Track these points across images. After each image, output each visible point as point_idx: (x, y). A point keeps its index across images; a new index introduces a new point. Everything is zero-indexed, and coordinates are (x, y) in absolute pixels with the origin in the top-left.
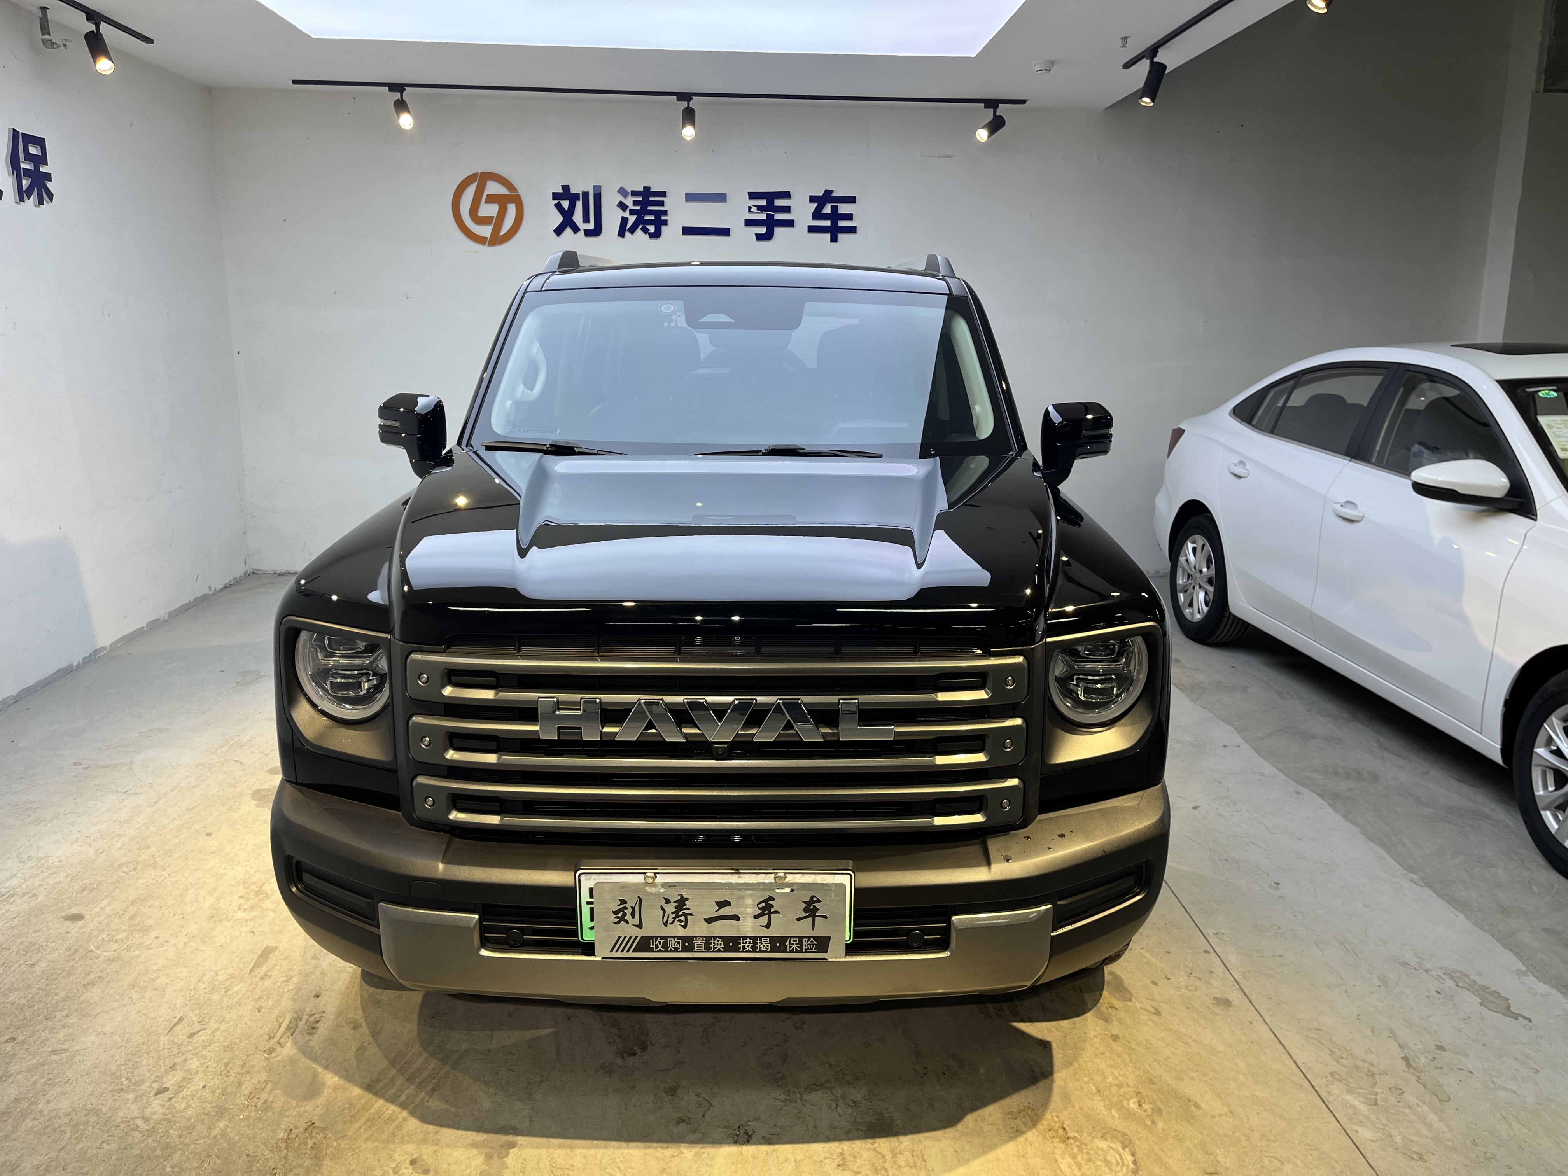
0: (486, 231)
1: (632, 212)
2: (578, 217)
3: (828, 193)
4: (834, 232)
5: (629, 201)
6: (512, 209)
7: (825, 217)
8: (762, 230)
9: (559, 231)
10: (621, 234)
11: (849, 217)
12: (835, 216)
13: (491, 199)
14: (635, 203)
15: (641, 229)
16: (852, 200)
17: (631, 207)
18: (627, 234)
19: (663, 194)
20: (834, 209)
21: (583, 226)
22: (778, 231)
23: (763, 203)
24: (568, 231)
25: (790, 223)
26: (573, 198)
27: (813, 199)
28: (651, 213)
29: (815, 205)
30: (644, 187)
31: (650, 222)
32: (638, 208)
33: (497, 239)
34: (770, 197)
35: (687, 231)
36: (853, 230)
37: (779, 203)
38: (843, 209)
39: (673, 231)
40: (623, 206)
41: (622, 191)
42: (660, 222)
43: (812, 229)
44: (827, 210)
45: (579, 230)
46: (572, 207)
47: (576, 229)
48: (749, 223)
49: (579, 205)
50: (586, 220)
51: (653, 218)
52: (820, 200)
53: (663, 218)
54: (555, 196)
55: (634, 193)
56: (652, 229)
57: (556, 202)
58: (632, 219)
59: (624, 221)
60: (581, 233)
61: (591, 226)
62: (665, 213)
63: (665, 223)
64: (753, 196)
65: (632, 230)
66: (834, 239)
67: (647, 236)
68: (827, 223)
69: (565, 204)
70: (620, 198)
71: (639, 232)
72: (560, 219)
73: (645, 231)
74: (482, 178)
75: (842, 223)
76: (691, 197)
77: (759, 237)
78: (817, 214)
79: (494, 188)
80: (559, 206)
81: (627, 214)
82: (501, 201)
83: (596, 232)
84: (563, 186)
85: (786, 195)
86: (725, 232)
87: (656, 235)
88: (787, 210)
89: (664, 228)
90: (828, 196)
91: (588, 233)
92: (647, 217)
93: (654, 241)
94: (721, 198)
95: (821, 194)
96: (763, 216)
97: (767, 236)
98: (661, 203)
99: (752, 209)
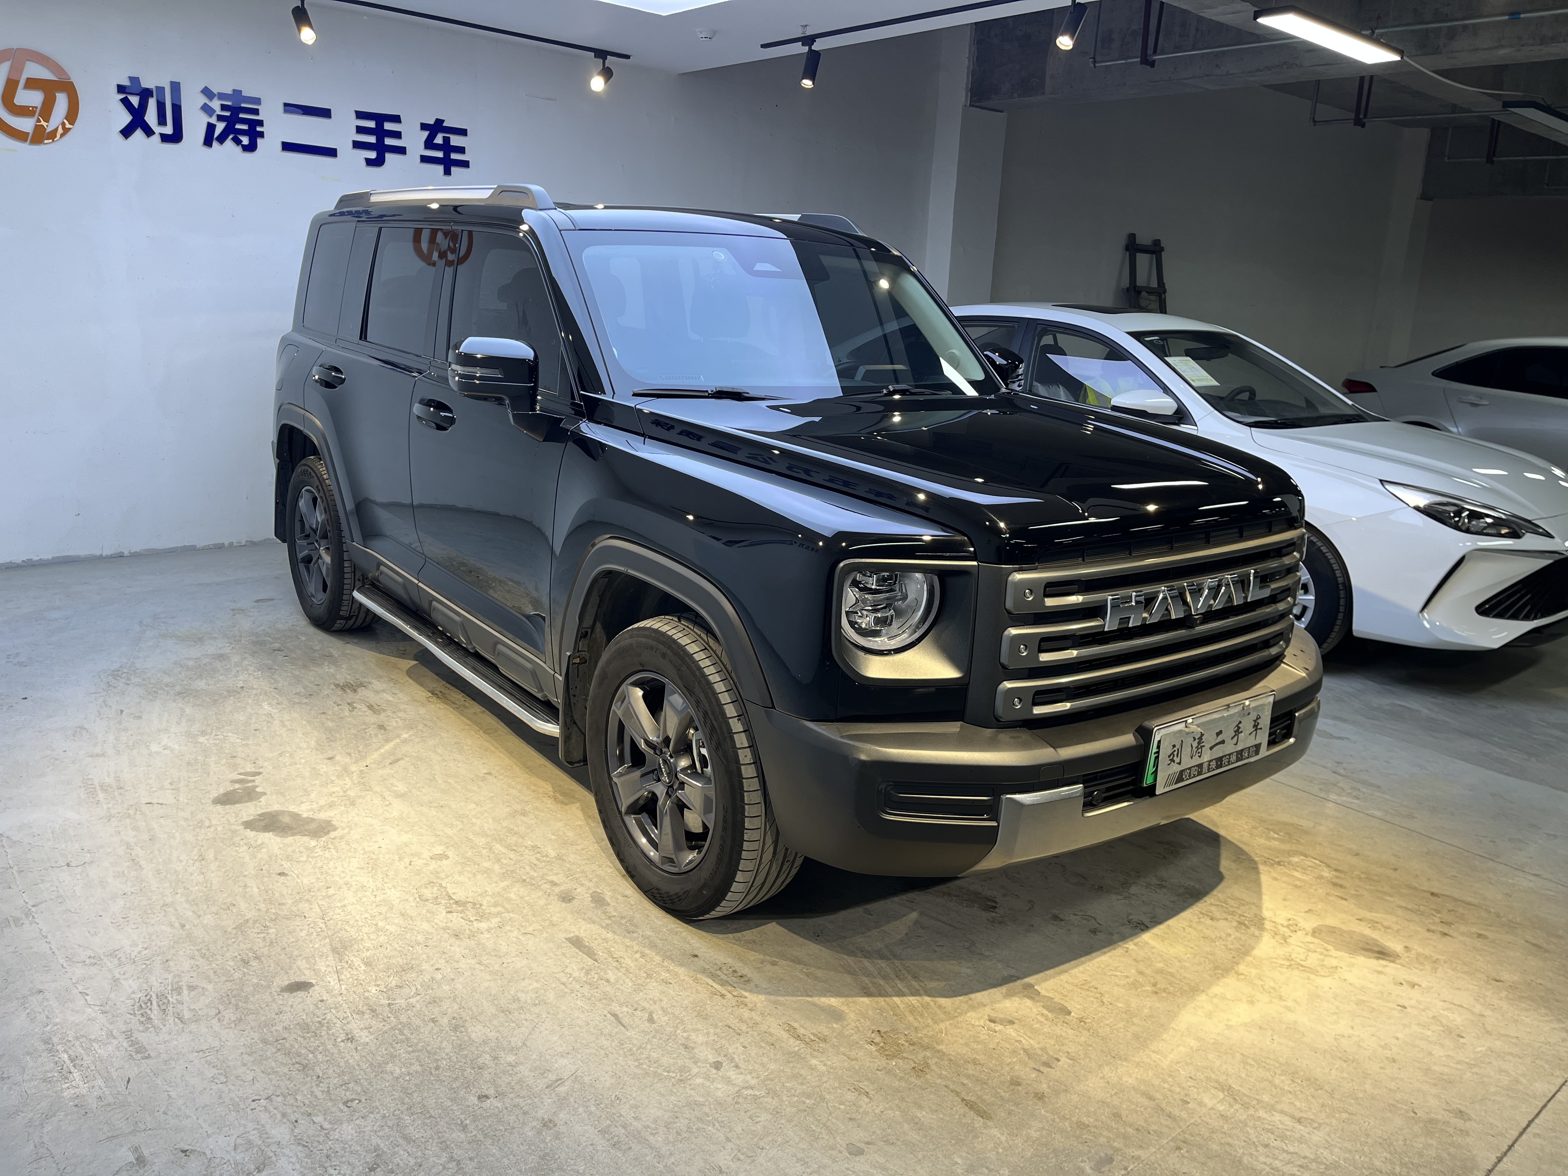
0: (26, 125)
1: (220, 118)
2: (151, 117)
3: (439, 122)
4: (448, 165)
5: (216, 105)
7: (437, 147)
8: (373, 155)
9: (127, 132)
10: (208, 141)
11: (461, 150)
12: (447, 147)
14: (224, 107)
15: (232, 139)
16: (463, 132)
17: (219, 112)
18: (215, 143)
19: (258, 101)
20: (446, 140)
21: (158, 130)
22: (389, 156)
23: (371, 124)
24: (139, 134)
25: (402, 151)
26: (145, 94)
27: (424, 127)
28: (244, 121)
29: (426, 134)
30: (234, 90)
31: (243, 132)
32: (227, 114)
33: (39, 136)
34: (380, 119)
35: (288, 147)
36: (465, 164)
37: (388, 126)
38: (455, 141)
39: (269, 144)
40: (207, 109)
41: (207, 92)
42: (255, 133)
43: (425, 159)
44: (439, 140)
45: (154, 133)
46: (143, 104)
47: (149, 132)
48: (357, 145)
50: (162, 121)
51: (245, 127)
52: (435, 128)
53: (259, 129)
54: (121, 89)
55: (221, 96)
56: (245, 140)
57: (122, 96)
58: (220, 127)
59: (211, 128)
60: (156, 138)
61: (169, 130)
62: (261, 123)
63: (261, 135)
64: (360, 115)
65: (222, 139)
66: (447, 172)
67: (239, 148)
68: (440, 154)
69: (135, 100)
70: (204, 100)
71: (229, 143)
72: (126, 118)
73: (238, 142)
74: (17, 57)
75: (454, 156)
76: (289, 108)
77: (369, 162)
78: (429, 144)
79: (36, 71)
80: (126, 102)
81: (213, 120)
82: (47, 88)
83: (176, 137)
84: (131, 79)
85: (396, 119)
86: (331, 152)
87: (251, 148)
88: (397, 135)
89: (259, 141)
90: (438, 127)
91: (165, 138)
92: (238, 126)
93: (248, 155)
94: (325, 113)
95: (432, 122)
96: (372, 139)
97: (378, 162)
98: (256, 112)
99: (360, 130)
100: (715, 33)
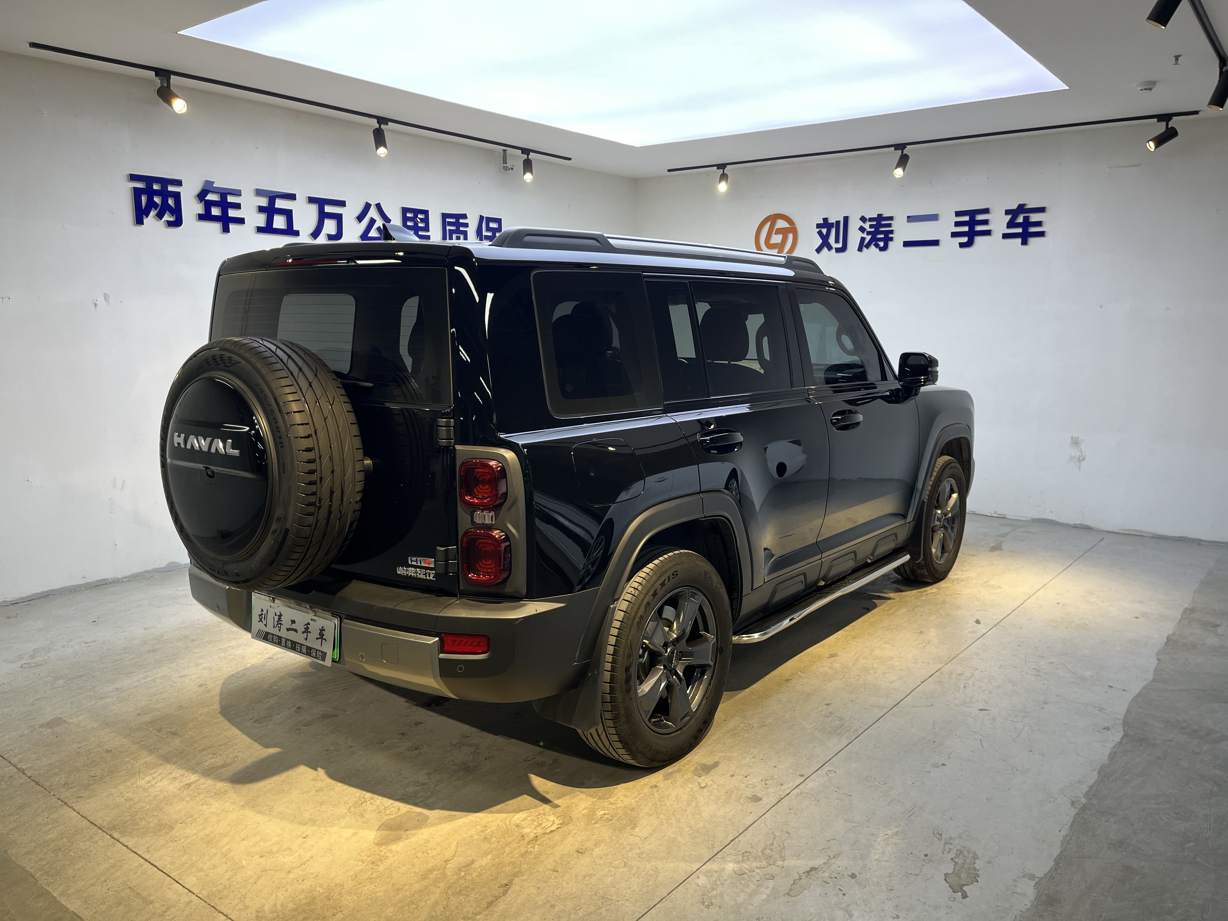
1: (868, 233)
2: (832, 240)
4: (1025, 238)
5: (867, 226)
6: (791, 236)
7: (1018, 225)
8: (965, 240)
9: (820, 248)
10: (860, 249)
11: (1039, 224)
12: (1027, 224)
13: (779, 231)
14: (871, 226)
15: (874, 245)
16: (1042, 210)
17: (869, 230)
18: (865, 249)
19: (891, 218)
20: (1026, 219)
21: (835, 245)
22: (977, 239)
23: (966, 218)
24: (825, 249)
25: (988, 233)
26: (830, 227)
27: (1007, 212)
28: (882, 232)
29: (1009, 217)
30: (878, 214)
31: (880, 240)
32: (873, 230)
34: (972, 213)
35: (907, 244)
36: (1042, 234)
37: (980, 217)
38: (1034, 217)
39: (896, 245)
40: (862, 229)
41: (863, 219)
42: (888, 239)
43: (1006, 236)
44: (1020, 219)
45: (833, 248)
46: (829, 233)
47: (830, 248)
48: (954, 235)
49: (833, 231)
50: (837, 241)
51: (882, 236)
52: (1013, 213)
53: (891, 236)
54: (818, 226)
55: (871, 220)
56: (882, 244)
57: (818, 230)
58: (868, 238)
59: (863, 239)
60: (834, 250)
61: (840, 245)
62: (892, 232)
63: (891, 239)
64: (958, 214)
65: (868, 246)
66: (1025, 243)
67: (878, 250)
68: (1020, 230)
69: (824, 231)
70: (862, 224)
71: (873, 247)
72: (819, 242)
73: (877, 246)
74: (773, 218)
75: (1032, 230)
76: (910, 219)
77: (962, 245)
78: (1011, 224)
79: (781, 224)
80: (820, 233)
81: (864, 235)
82: (784, 232)
83: (843, 249)
84: (823, 219)
85: (986, 211)
86: (935, 243)
87: (885, 248)
88: (986, 222)
89: (890, 243)
90: (1022, 208)
91: (838, 250)
92: (878, 236)
93: (883, 253)
94: (934, 217)
95: (1015, 207)
96: (966, 229)
97: (969, 244)
98: (889, 225)
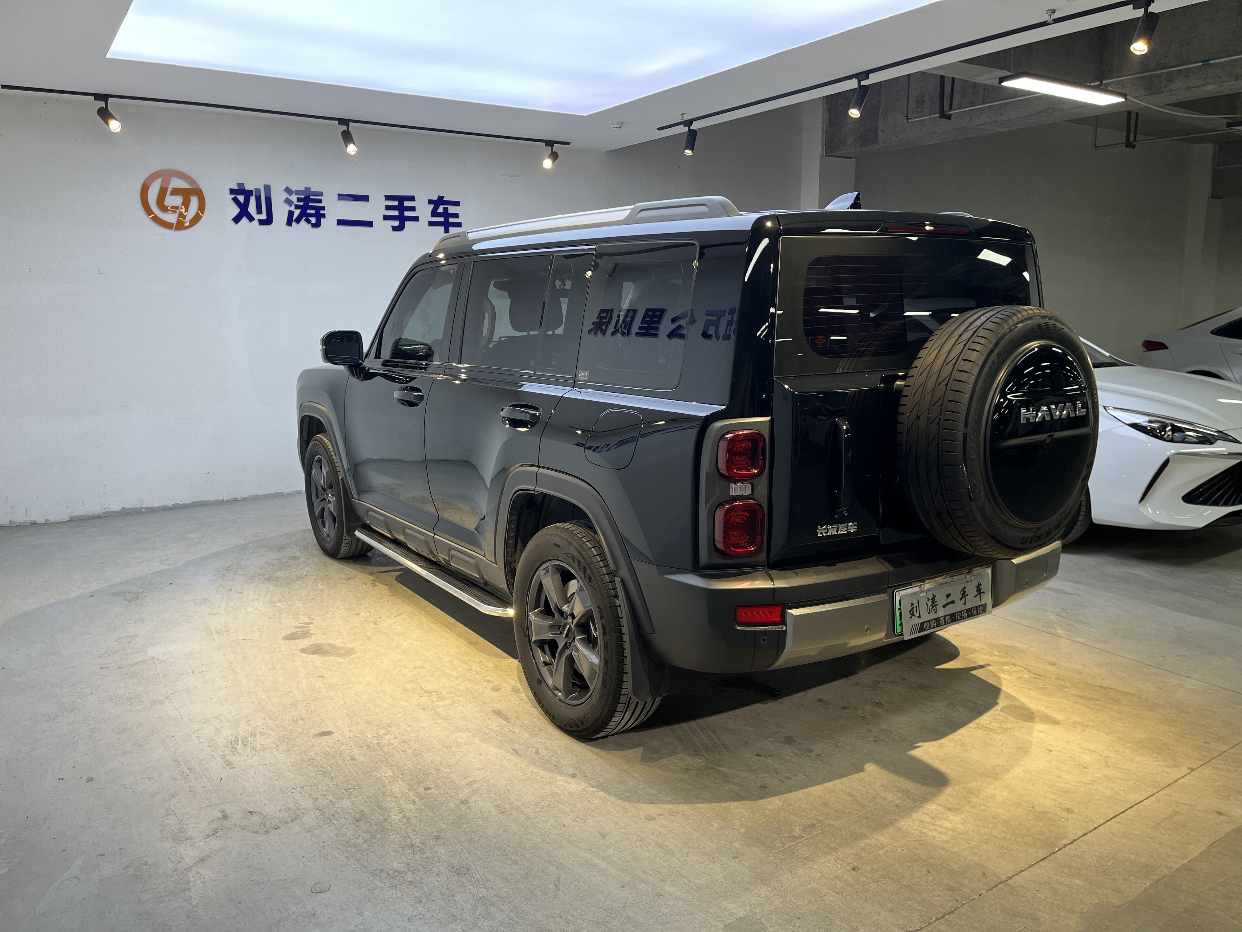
0: (172, 218)
1: (297, 207)
2: (252, 209)
3: (441, 198)
4: (447, 226)
5: (294, 198)
6: (194, 201)
7: (439, 215)
8: (396, 223)
9: (237, 220)
10: (289, 223)
11: (456, 215)
12: (446, 214)
13: (176, 191)
14: (299, 200)
15: (305, 220)
16: (457, 203)
17: (296, 203)
18: (294, 224)
19: (321, 194)
20: (446, 209)
21: (257, 217)
22: (407, 223)
23: (395, 203)
24: (244, 220)
25: (416, 219)
26: (248, 194)
27: (430, 202)
28: (312, 208)
29: (432, 206)
30: (305, 188)
31: (312, 215)
32: (302, 204)
33: (182, 225)
34: (401, 199)
35: (341, 222)
36: (459, 225)
37: (407, 204)
38: (452, 209)
39: (329, 222)
40: (288, 202)
41: (288, 190)
42: (319, 215)
43: (431, 224)
44: (441, 210)
45: (254, 219)
46: (247, 201)
47: (251, 219)
48: (386, 218)
49: (253, 199)
50: (259, 211)
51: (313, 212)
52: (436, 203)
53: (322, 212)
54: (232, 191)
55: (297, 192)
56: (313, 220)
57: (233, 196)
58: (297, 212)
59: (291, 213)
60: (256, 222)
61: (264, 216)
62: (323, 208)
63: (324, 216)
64: (388, 198)
65: (298, 220)
66: (447, 231)
67: (310, 226)
68: (441, 219)
69: (241, 198)
70: (286, 195)
71: (303, 222)
72: (236, 210)
73: (308, 221)
74: (166, 175)
75: (451, 220)
76: (342, 197)
77: (395, 228)
78: (434, 213)
79: (177, 183)
80: (235, 200)
81: (292, 208)
82: (186, 194)
83: (268, 221)
84: (238, 184)
85: (412, 198)
86: (369, 224)
87: (317, 225)
88: (413, 209)
89: (322, 220)
90: (440, 201)
91: (261, 222)
92: (308, 211)
93: (315, 230)
94: (365, 198)
95: (436, 199)
96: (396, 213)
97: (400, 228)
98: (320, 201)
99: (388, 208)
100: (622, 123)
